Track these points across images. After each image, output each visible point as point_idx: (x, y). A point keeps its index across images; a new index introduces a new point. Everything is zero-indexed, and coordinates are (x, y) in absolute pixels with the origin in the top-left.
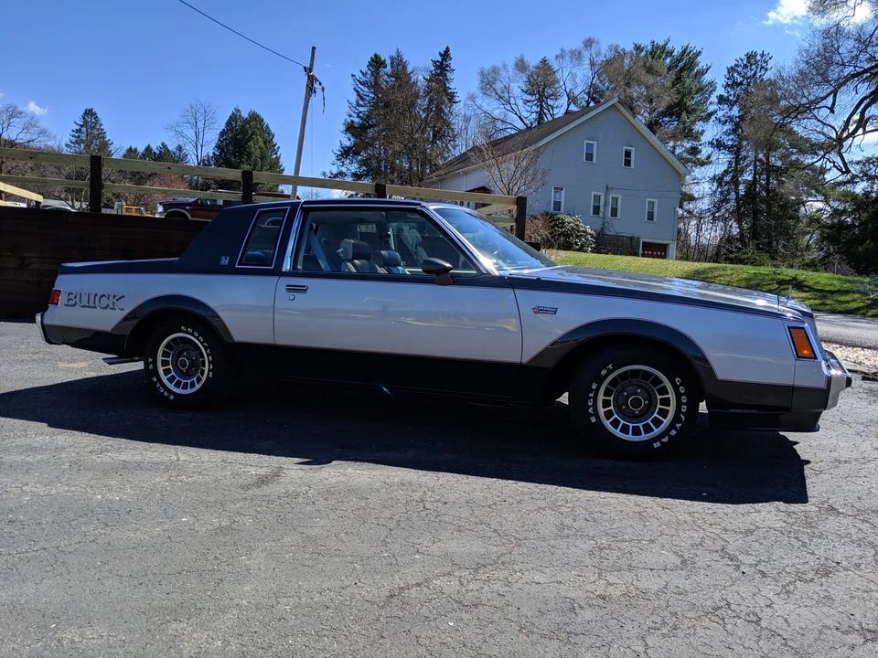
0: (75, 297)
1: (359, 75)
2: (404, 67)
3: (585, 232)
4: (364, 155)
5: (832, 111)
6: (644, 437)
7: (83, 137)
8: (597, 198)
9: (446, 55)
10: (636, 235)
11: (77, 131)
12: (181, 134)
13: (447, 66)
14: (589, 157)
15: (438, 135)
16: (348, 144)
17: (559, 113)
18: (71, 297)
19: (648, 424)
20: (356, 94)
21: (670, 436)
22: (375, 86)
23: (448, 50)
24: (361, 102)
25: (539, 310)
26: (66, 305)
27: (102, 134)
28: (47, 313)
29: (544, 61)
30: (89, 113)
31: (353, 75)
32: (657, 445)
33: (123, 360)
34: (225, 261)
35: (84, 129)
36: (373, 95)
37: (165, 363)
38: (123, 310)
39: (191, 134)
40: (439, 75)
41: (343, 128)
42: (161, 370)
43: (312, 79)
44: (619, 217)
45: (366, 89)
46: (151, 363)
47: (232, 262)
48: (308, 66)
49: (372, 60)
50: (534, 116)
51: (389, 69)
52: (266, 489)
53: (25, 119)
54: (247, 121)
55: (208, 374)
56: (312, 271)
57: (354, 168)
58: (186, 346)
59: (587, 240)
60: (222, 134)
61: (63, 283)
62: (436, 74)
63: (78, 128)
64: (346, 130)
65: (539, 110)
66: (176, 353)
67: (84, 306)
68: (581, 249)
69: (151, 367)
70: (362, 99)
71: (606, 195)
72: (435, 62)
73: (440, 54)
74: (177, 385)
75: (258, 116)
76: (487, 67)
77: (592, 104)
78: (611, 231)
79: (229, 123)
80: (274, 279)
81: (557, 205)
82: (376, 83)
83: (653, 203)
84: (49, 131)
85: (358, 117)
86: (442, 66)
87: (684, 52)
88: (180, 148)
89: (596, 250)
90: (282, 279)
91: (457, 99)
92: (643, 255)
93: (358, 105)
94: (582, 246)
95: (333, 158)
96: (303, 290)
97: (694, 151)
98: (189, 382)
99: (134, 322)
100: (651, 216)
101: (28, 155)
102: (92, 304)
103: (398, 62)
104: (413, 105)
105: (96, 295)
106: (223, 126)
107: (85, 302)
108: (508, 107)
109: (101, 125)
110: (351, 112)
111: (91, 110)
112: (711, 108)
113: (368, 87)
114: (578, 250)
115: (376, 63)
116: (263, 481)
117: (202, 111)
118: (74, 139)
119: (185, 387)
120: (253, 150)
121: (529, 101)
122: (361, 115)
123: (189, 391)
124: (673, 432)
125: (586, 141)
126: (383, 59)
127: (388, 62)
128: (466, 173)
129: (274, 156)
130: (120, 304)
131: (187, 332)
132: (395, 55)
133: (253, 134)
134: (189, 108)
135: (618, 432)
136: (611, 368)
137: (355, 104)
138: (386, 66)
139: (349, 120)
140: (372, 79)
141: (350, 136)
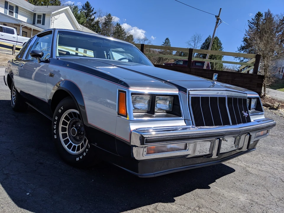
1: (251, 20)
2: (271, 16)
12: (190, 44)
16: (243, 45)
20: (249, 27)
22: (257, 24)
30: (167, 39)
31: (248, 21)
35: (165, 44)
36: (256, 27)
39: (193, 44)
43: (218, 19)
45: (253, 25)
48: (217, 15)
49: (257, 14)
51: (264, 18)
53: (148, 41)
60: (203, 44)
63: (163, 44)
64: (244, 41)
70: (251, 29)
75: (217, 38)
79: (206, 40)
85: (249, 35)
103: (268, 14)
106: (204, 41)
109: (170, 43)
110: (246, 34)
111: (168, 38)
115: (259, 15)
117: (197, 37)
124: (85, 154)
126: (262, 13)
127: (264, 14)
132: (267, 11)
134: (193, 36)
135: (66, 147)
136: (63, 109)
137: (248, 31)
138: (263, 16)
139: (245, 37)
140: (256, 22)
141: (245, 43)
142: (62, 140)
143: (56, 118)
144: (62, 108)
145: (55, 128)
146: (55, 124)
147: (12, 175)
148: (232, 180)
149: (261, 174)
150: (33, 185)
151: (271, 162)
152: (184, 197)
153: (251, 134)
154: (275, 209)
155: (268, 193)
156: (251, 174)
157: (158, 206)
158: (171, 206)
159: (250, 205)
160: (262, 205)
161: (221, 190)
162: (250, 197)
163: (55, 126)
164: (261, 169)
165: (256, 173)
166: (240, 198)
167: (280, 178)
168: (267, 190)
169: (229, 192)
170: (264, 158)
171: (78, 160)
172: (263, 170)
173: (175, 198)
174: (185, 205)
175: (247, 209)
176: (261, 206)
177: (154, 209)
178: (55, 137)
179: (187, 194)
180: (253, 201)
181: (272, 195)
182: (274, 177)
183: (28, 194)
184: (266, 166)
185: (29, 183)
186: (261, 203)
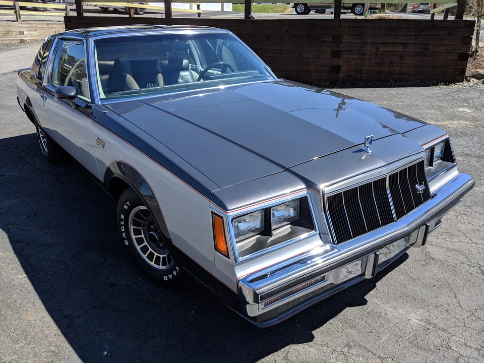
6: (161, 267)
21: (173, 275)
25: (98, 142)
32: (165, 278)
47: (37, 76)
90: (42, 91)
124: (175, 273)
135: (145, 257)
136: (129, 205)
142: (138, 248)
143: (123, 217)
144: (128, 203)
145: (123, 230)
146: (123, 225)
147: (77, 317)
148: (402, 280)
149: (449, 260)
150: (109, 334)
151: (469, 226)
152: (327, 329)
153: (428, 224)
154: (460, 336)
155: (455, 301)
156: (432, 262)
157: (289, 353)
158: (308, 350)
159: (424, 331)
160: (443, 330)
161: (382, 305)
162: (426, 314)
163: (123, 227)
164: (451, 247)
165: (441, 258)
166: (411, 318)
167: (478, 264)
168: (455, 295)
169: (395, 308)
170: (459, 218)
171: (167, 279)
172: (453, 247)
173: (314, 332)
174: (328, 346)
175: (419, 340)
176: (441, 332)
177: (283, 358)
178: (127, 243)
179: (331, 320)
180: (430, 323)
181: (460, 306)
182: (470, 263)
183: (105, 353)
184: (459, 238)
185: (103, 331)
186: (442, 325)
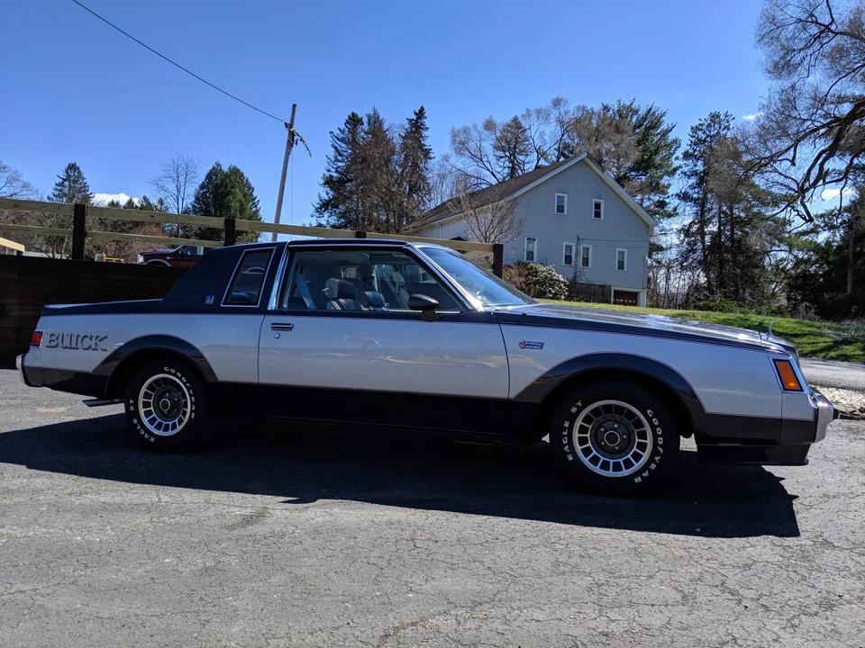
0: (57, 339)
1: (337, 132)
2: (381, 125)
3: (559, 281)
4: (342, 208)
5: (793, 164)
6: (625, 473)
7: (66, 190)
8: (569, 248)
9: (420, 114)
10: (607, 283)
11: (60, 185)
12: (163, 188)
13: (422, 124)
14: (560, 209)
15: (414, 189)
17: (530, 167)
18: (53, 338)
19: (628, 459)
20: (333, 150)
21: (650, 471)
22: (352, 143)
23: (422, 110)
24: (339, 158)
25: (525, 345)
26: (47, 347)
27: (84, 187)
28: (28, 356)
29: (515, 120)
30: (72, 167)
31: (331, 132)
32: (637, 480)
33: (103, 402)
34: (210, 301)
35: (66, 183)
36: (350, 151)
37: (146, 405)
38: (105, 350)
39: (172, 187)
40: (414, 133)
41: (322, 182)
42: (142, 411)
43: (292, 134)
44: (590, 265)
45: (344, 145)
46: (132, 404)
47: (217, 301)
48: (289, 122)
49: (349, 118)
50: (506, 170)
51: (366, 127)
52: (251, 529)
53: (8, 174)
54: (227, 176)
55: (191, 415)
56: (297, 309)
57: (333, 220)
58: (168, 387)
59: (561, 287)
61: (46, 325)
62: (412, 132)
63: (61, 181)
64: (325, 184)
65: (511, 165)
66: (158, 394)
67: (66, 348)
68: (555, 297)
69: (132, 408)
70: (340, 155)
71: (578, 245)
72: (410, 120)
73: (415, 113)
74: (158, 427)
75: (239, 171)
76: (458, 127)
77: (562, 159)
78: (582, 280)
79: (209, 176)
80: (261, 317)
81: (530, 255)
82: (354, 139)
83: (623, 253)
84: (32, 185)
85: (337, 171)
86: (417, 124)
87: (649, 112)
88: (161, 202)
89: (569, 298)
90: (268, 317)
91: (432, 155)
92: (615, 303)
93: (337, 160)
94: (555, 294)
95: (312, 210)
96: (288, 328)
97: (662, 204)
98: (171, 423)
99: (116, 363)
100: (621, 266)
101: (12, 203)
102: (74, 345)
103: (375, 121)
104: (388, 161)
105: (78, 336)
107: (67, 343)
108: (481, 165)
109: (84, 179)
110: (330, 168)
111: (74, 165)
112: (676, 164)
113: (346, 143)
114: (551, 298)
115: (354, 121)
116: (248, 521)
117: (183, 165)
118: (57, 193)
119: (166, 429)
120: (232, 204)
121: (501, 157)
122: (339, 169)
123: (170, 433)
124: (653, 466)
125: (557, 194)
126: (360, 117)
127: (365, 120)
128: (441, 225)
129: (254, 209)
130: (102, 345)
131: (170, 373)
132: (371, 113)
133: (232, 187)
134: (171, 163)
135: (598, 469)
137: (333, 159)
138: (363, 123)
139: (328, 174)
140: (350, 136)
141: (328, 189)
142: (586, 460)
